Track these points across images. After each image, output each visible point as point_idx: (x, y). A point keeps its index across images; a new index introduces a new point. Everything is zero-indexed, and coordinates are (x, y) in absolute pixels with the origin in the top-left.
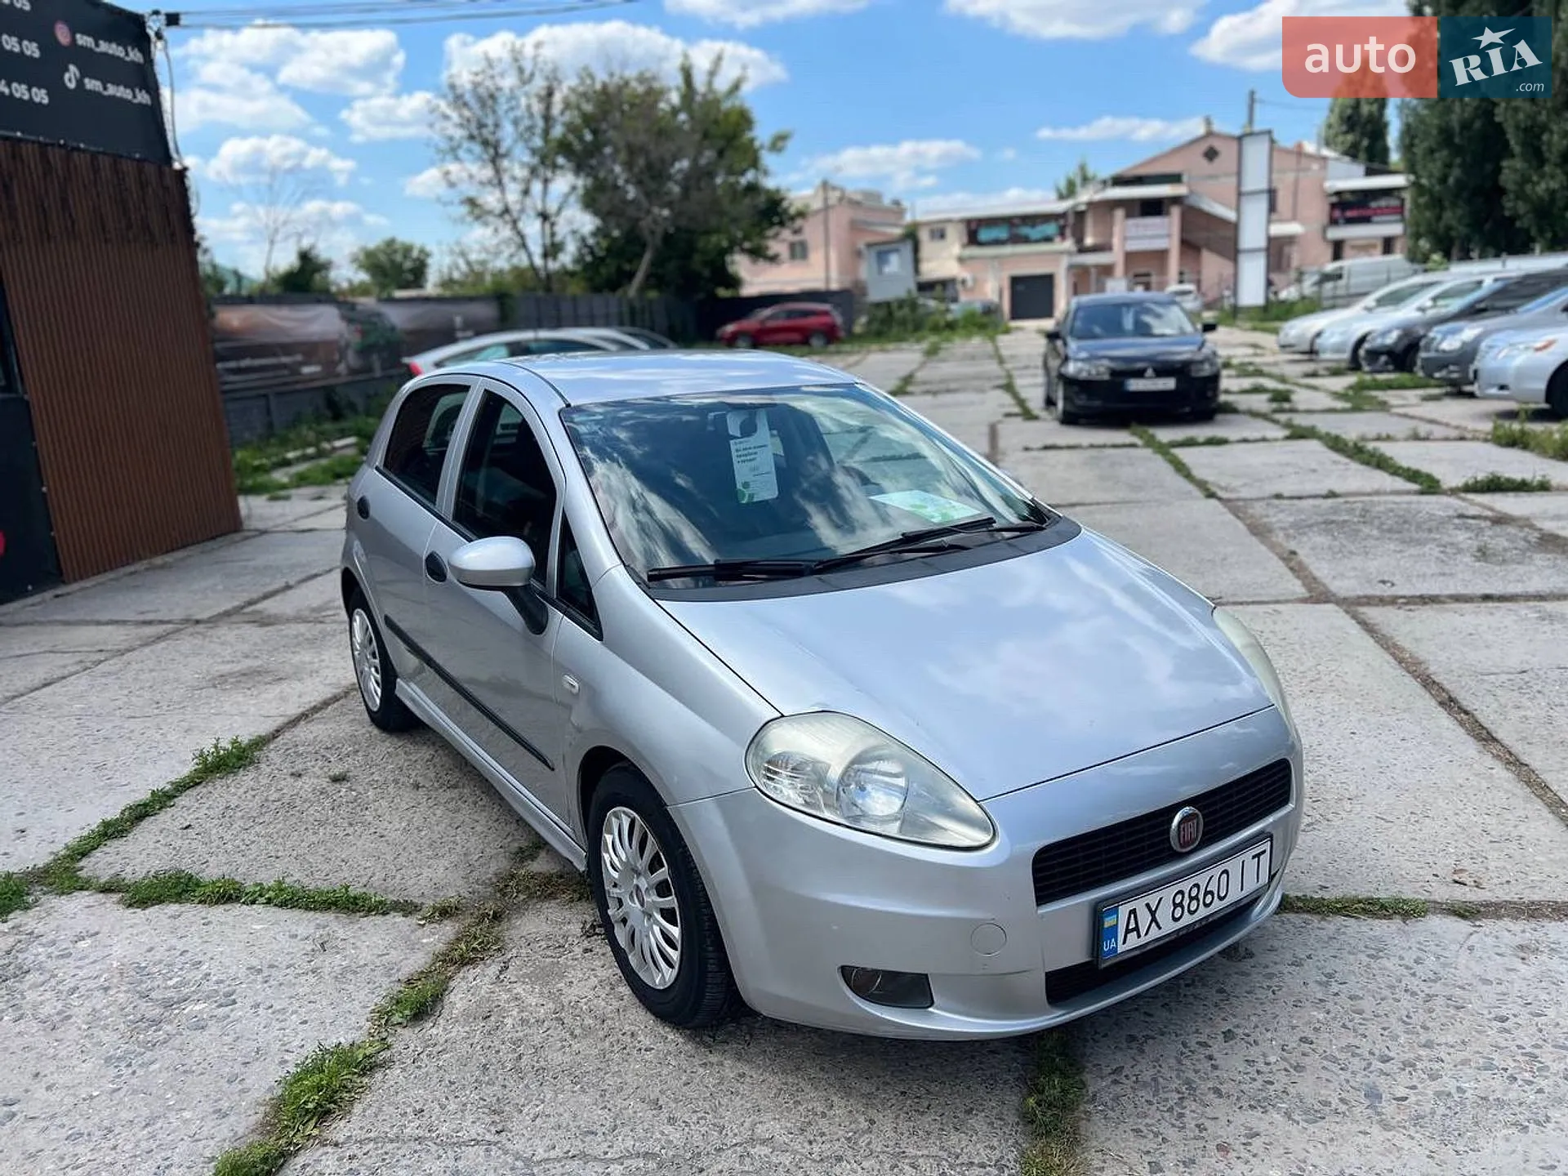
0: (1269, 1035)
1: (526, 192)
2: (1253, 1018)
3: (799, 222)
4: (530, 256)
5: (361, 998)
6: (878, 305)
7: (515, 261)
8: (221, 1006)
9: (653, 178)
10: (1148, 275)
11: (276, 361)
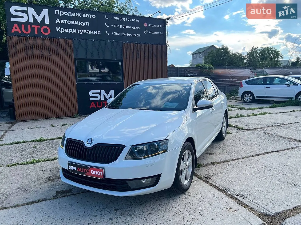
11: (229, 80)
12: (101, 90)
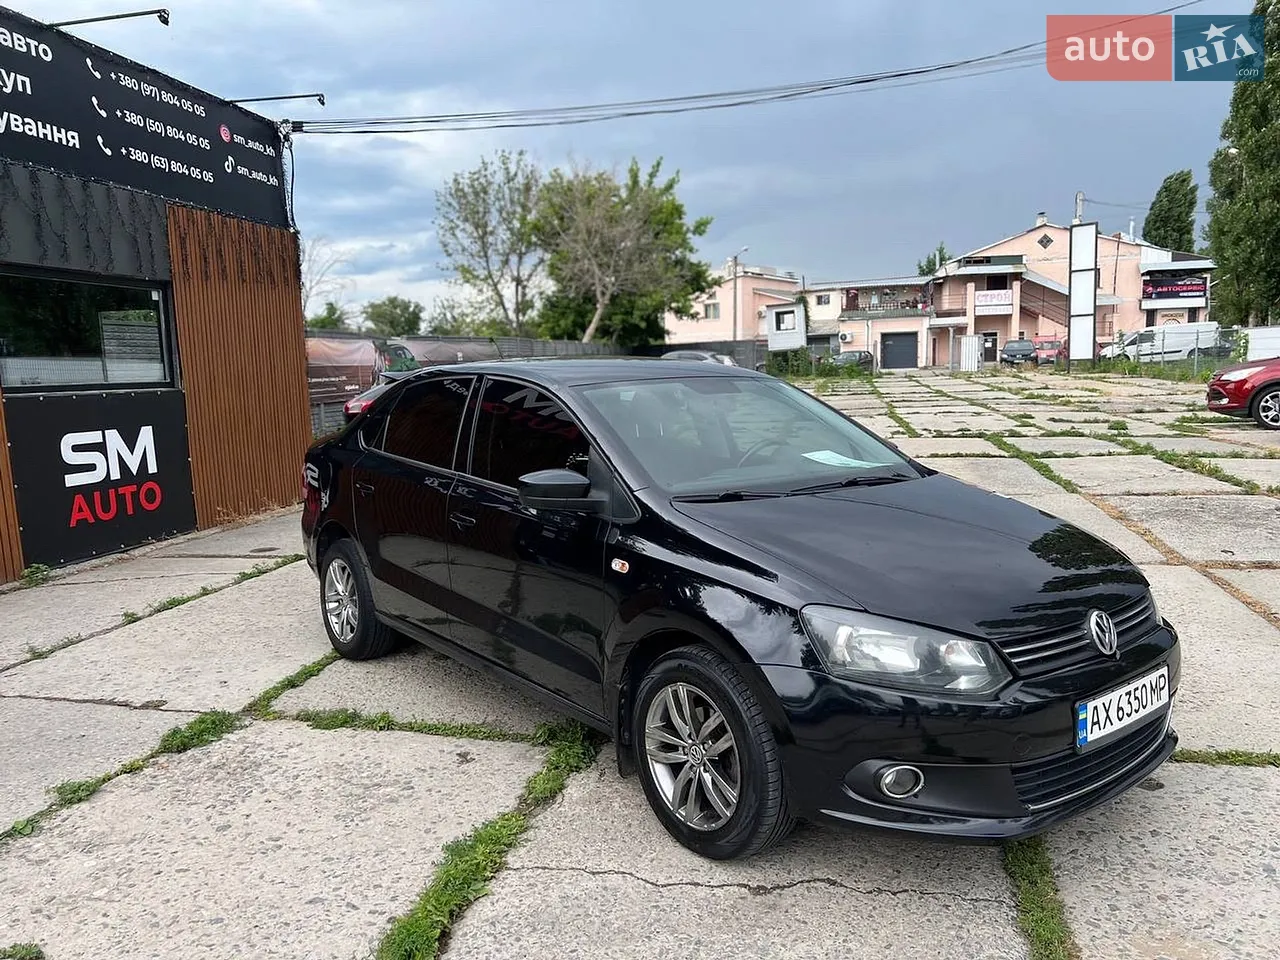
0: (1185, 834)
1: (506, 262)
2: (1172, 824)
3: (716, 288)
4: (505, 310)
5: (503, 789)
6: (776, 354)
7: (494, 314)
8: (403, 789)
9: (606, 253)
10: (995, 334)
11: (327, 380)
12: (106, 432)
